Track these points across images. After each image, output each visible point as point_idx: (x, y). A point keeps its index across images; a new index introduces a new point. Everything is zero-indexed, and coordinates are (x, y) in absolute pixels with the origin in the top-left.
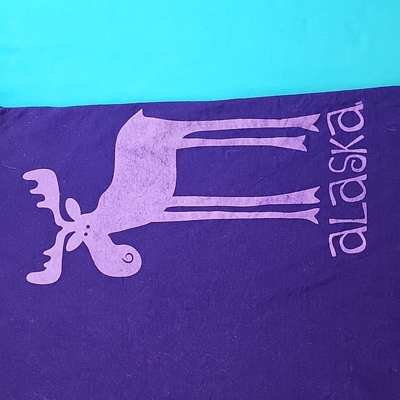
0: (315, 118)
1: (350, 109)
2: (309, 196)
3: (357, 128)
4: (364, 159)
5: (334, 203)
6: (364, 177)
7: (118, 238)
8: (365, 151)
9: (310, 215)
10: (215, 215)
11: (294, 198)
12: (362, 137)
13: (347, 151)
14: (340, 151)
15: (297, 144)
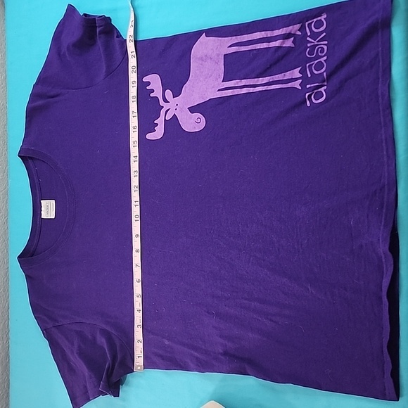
0: (298, 26)
1: (319, 18)
2: (296, 73)
3: (322, 29)
4: (325, 47)
5: (309, 76)
6: (325, 58)
7: (193, 110)
8: (326, 42)
9: (297, 84)
10: (245, 91)
11: (288, 75)
12: (324, 34)
13: (316, 43)
14: (312, 44)
15: (289, 43)
